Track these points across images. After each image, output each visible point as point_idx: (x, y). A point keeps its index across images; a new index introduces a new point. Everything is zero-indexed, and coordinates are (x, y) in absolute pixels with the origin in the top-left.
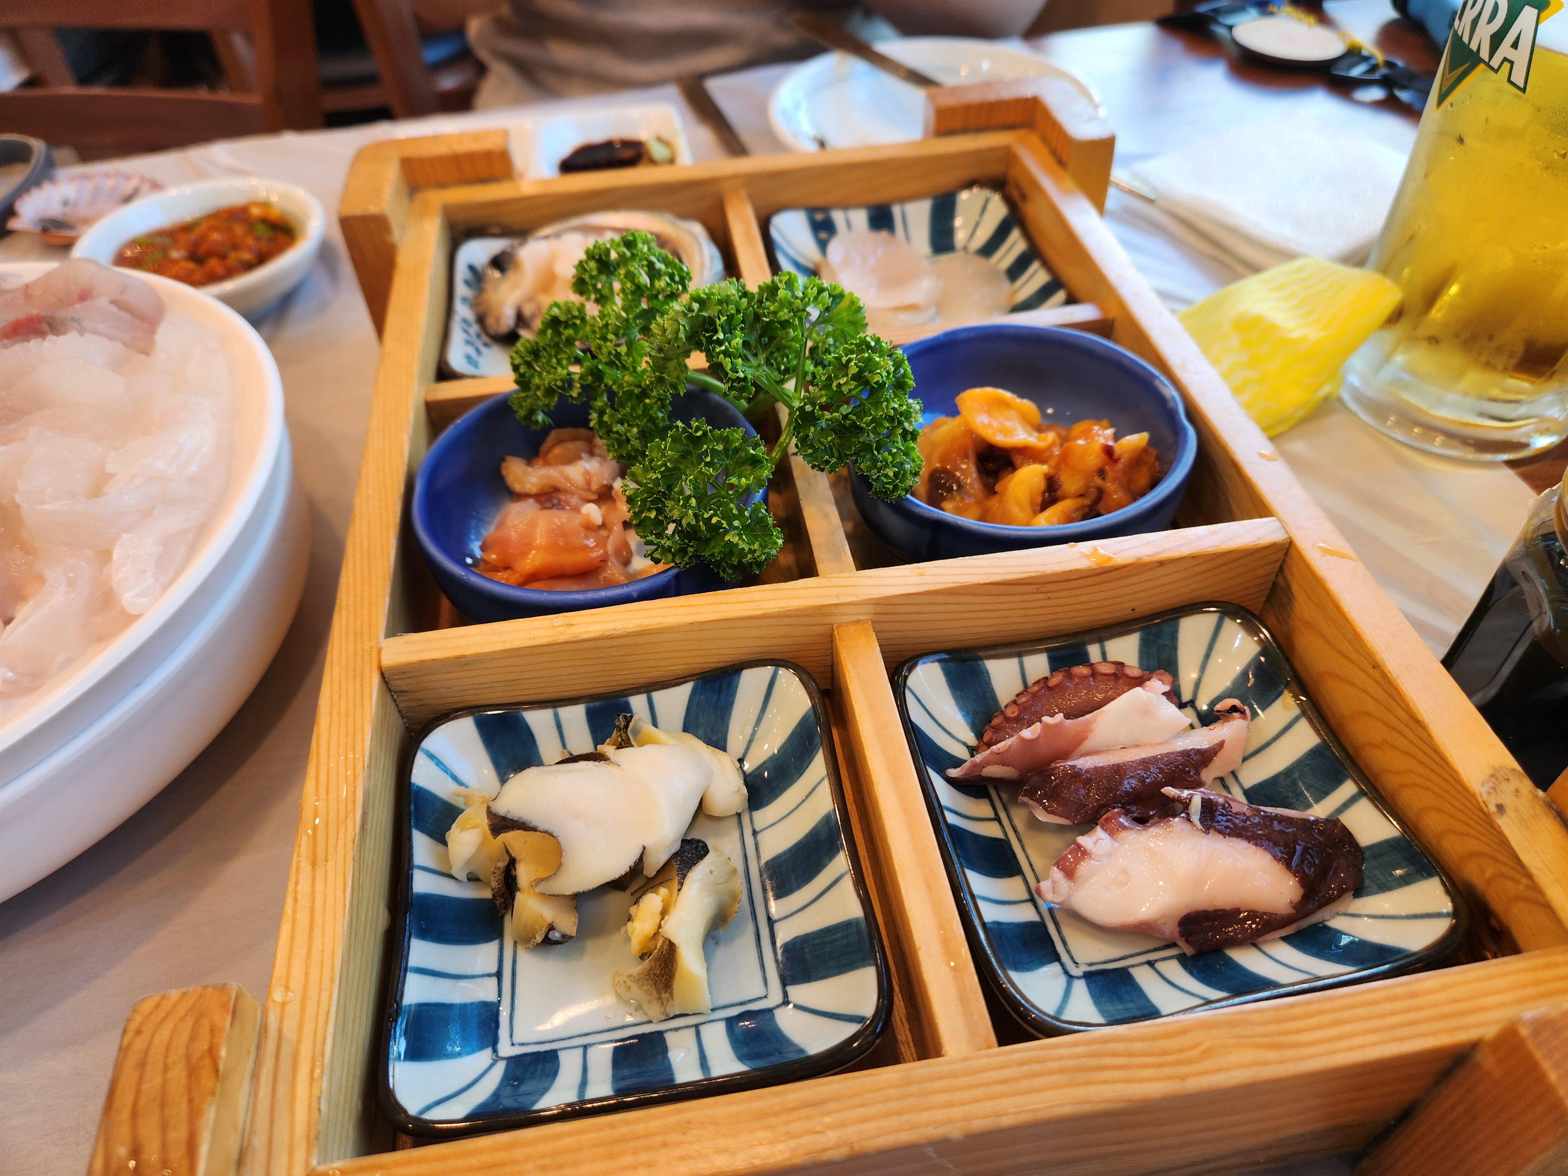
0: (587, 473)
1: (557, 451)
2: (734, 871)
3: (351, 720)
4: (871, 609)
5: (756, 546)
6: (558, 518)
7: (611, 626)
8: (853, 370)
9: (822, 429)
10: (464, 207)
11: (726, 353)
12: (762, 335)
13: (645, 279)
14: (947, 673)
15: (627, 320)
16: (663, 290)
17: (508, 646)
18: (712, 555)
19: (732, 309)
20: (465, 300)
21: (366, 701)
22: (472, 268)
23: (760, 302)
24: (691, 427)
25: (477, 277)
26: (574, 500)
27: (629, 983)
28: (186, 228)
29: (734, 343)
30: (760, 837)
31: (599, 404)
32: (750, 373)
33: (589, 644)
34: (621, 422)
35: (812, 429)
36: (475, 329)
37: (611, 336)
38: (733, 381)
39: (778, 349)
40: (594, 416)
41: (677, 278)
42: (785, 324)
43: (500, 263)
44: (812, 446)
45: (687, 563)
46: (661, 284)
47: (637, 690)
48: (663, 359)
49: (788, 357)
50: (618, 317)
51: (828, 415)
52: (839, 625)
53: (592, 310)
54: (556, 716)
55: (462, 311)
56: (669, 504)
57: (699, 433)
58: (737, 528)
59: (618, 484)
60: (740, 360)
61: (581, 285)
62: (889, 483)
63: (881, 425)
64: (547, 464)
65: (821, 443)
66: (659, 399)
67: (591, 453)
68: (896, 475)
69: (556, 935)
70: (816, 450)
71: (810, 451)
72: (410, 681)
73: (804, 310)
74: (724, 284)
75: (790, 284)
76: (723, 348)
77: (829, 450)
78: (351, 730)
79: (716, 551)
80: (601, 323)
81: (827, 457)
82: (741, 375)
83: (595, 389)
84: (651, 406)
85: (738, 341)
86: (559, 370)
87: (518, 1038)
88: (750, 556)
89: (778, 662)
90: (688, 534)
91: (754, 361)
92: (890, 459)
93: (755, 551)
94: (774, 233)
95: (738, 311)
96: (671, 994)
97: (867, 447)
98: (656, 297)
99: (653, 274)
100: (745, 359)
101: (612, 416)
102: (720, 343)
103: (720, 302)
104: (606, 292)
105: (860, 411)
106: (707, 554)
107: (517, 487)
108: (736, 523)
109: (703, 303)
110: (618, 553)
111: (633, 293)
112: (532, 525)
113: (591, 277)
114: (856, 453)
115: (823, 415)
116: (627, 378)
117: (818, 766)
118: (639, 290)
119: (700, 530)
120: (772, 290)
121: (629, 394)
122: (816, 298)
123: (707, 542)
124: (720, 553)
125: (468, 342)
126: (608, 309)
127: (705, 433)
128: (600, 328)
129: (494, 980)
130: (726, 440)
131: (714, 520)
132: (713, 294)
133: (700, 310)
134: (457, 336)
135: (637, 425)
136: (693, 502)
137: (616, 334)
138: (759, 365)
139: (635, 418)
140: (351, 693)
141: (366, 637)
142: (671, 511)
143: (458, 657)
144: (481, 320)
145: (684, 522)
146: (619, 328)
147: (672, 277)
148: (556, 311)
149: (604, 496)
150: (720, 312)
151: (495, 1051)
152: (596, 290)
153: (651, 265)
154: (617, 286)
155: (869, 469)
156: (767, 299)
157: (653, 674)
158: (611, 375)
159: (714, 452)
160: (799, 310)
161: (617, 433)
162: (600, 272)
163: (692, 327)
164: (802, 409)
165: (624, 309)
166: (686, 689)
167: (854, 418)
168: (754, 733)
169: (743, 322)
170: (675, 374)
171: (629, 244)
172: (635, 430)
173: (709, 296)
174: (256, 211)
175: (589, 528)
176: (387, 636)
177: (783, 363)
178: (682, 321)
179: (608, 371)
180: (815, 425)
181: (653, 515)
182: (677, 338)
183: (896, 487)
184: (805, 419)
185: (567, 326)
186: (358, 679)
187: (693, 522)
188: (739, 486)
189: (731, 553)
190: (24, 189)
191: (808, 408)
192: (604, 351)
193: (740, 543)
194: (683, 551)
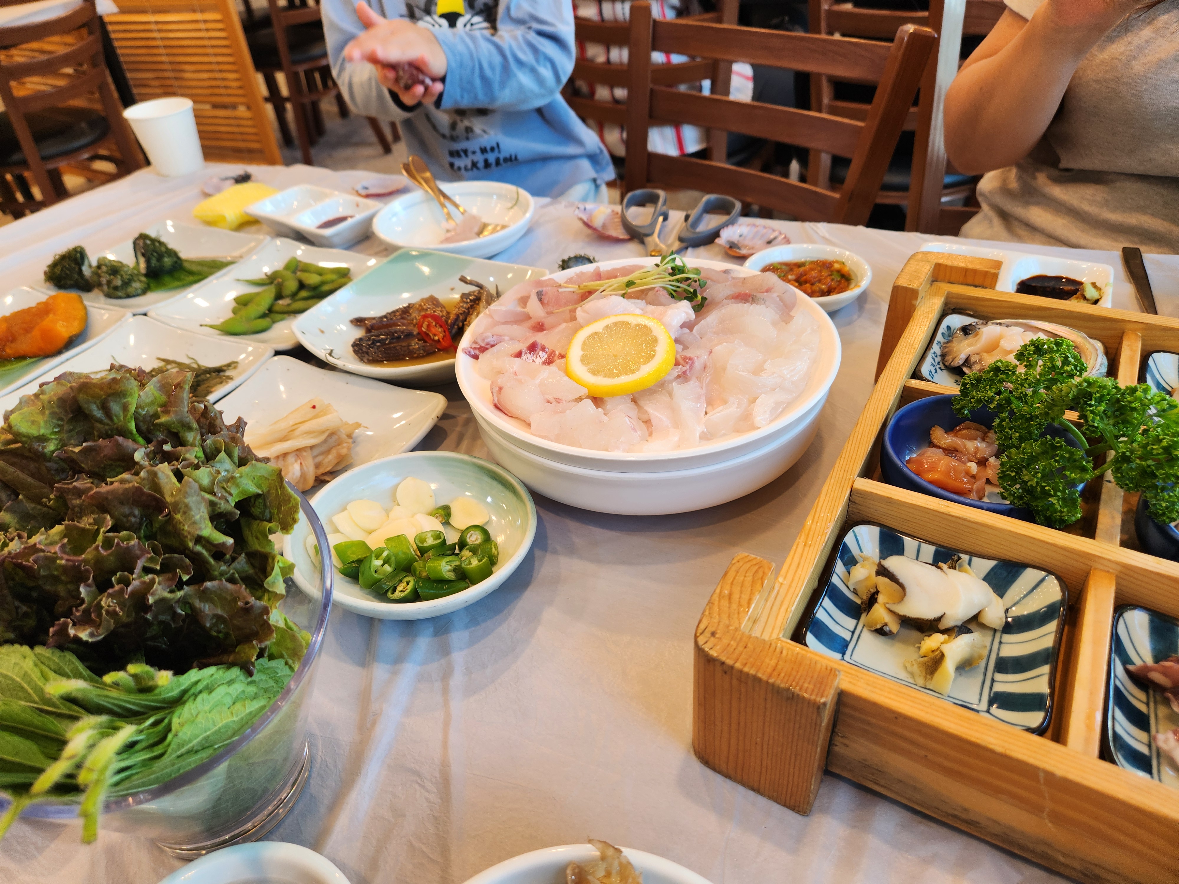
0: (977, 448)
1: (965, 432)
2: (985, 647)
3: (834, 502)
4: (1119, 568)
5: (1065, 510)
6: (954, 463)
7: (969, 515)
8: (1165, 443)
9: (1132, 468)
10: (960, 296)
11: (1092, 412)
12: (1117, 411)
13: (1059, 364)
14: (1152, 622)
15: (1039, 380)
16: (1068, 372)
17: (914, 502)
18: (1037, 506)
19: (1105, 392)
20: (939, 342)
21: (842, 498)
22: (949, 328)
23: (1123, 394)
24: (1054, 440)
25: (950, 333)
26: (964, 458)
27: (914, 663)
28: (799, 265)
29: (1099, 408)
30: (1002, 646)
31: (1003, 415)
32: (1101, 426)
33: (953, 519)
34: (1011, 429)
35: (1126, 465)
36: (939, 359)
37: (1026, 385)
38: (1090, 426)
39: (1123, 423)
40: (997, 421)
41: (1078, 368)
42: (1134, 409)
43: (966, 330)
44: (1121, 474)
45: (1020, 505)
46: (1068, 368)
47: (966, 552)
48: (1053, 404)
49: (1127, 428)
50: (1035, 377)
51: (1138, 461)
52: (1096, 569)
53: (1021, 370)
54: (919, 546)
55: (936, 348)
56: (1025, 471)
57: (1058, 445)
58: (1059, 496)
59: (992, 460)
60: (1098, 418)
61: (1020, 356)
62: (1160, 510)
63: (1169, 479)
64: (956, 436)
65: (1128, 474)
66: (1039, 424)
67: (983, 440)
68: (1167, 508)
69: (886, 629)
70: (1123, 476)
71: (1119, 475)
72: (861, 499)
73: (1148, 406)
74: (1105, 379)
75: (1146, 391)
76: (1091, 409)
77: (1131, 480)
78: (833, 505)
79: (1040, 505)
80: (1023, 377)
81: (1128, 482)
82: (1096, 425)
83: (1004, 408)
84: (1032, 426)
85: (1102, 408)
86: (989, 392)
87: (854, 657)
88: (1059, 514)
89: (1050, 572)
90: (1029, 491)
91: (1106, 422)
92: (1167, 497)
93: (1063, 512)
94: (1150, 362)
95: (1108, 394)
96: (932, 678)
97: (1156, 487)
98: (1062, 374)
99: (1066, 362)
100: (1101, 418)
101: (1007, 423)
102: (1091, 406)
103: (1100, 387)
104: (1033, 363)
105: (1160, 465)
106: (1034, 504)
107: (935, 441)
108: (1059, 494)
109: (1090, 384)
110: (978, 492)
111: (1049, 368)
112: (940, 460)
113: (1029, 354)
114: (1147, 488)
115: (1135, 461)
116: (1024, 408)
117: (1052, 626)
118: (1053, 368)
119: (1037, 491)
120: (1133, 390)
121: (1023, 416)
122: (1158, 402)
123: (1037, 499)
124: (1041, 506)
125: (932, 364)
126: (1031, 371)
127: (1061, 446)
128: (1023, 380)
129: (850, 634)
130: (1072, 454)
131: (1047, 488)
132: (1098, 382)
133: (1087, 387)
134: (929, 360)
135: (1020, 433)
136: (1039, 475)
137: (1030, 385)
138: (1108, 424)
139: (1020, 429)
140: (836, 492)
141: (849, 473)
142: (1024, 475)
143: (889, 498)
144: (943, 356)
145: (1029, 484)
146: (1033, 382)
147: (1076, 366)
148: (999, 364)
149: (982, 463)
150: (1097, 391)
151: (843, 656)
152: (1029, 361)
153: (1066, 358)
154: (1040, 362)
155: (1151, 498)
156: (1128, 394)
157: (976, 549)
158: (1015, 404)
159: (1062, 457)
160: (1145, 405)
161: (1007, 432)
162: (1034, 353)
163: (1078, 394)
164: (1124, 453)
165: (1040, 374)
166: (993, 563)
167: (1154, 468)
168: (1020, 600)
169: (1108, 400)
170: (1057, 413)
171: (1058, 344)
172: (1018, 434)
173: (1095, 382)
174: (837, 266)
175: (968, 473)
176: (859, 476)
177: (1123, 431)
178: (1074, 389)
179: (1015, 401)
180: (1128, 464)
181: (1013, 474)
182: (1067, 396)
183: (1164, 514)
184: (1124, 459)
185: (1003, 372)
186: (841, 488)
187: (1034, 485)
188: (1070, 477)
189: (1048, 509)
190: (725, 225)
191: (1128, 454)
192: (1019, 391)
193: (1057, 504)
194: (1021, 498)
